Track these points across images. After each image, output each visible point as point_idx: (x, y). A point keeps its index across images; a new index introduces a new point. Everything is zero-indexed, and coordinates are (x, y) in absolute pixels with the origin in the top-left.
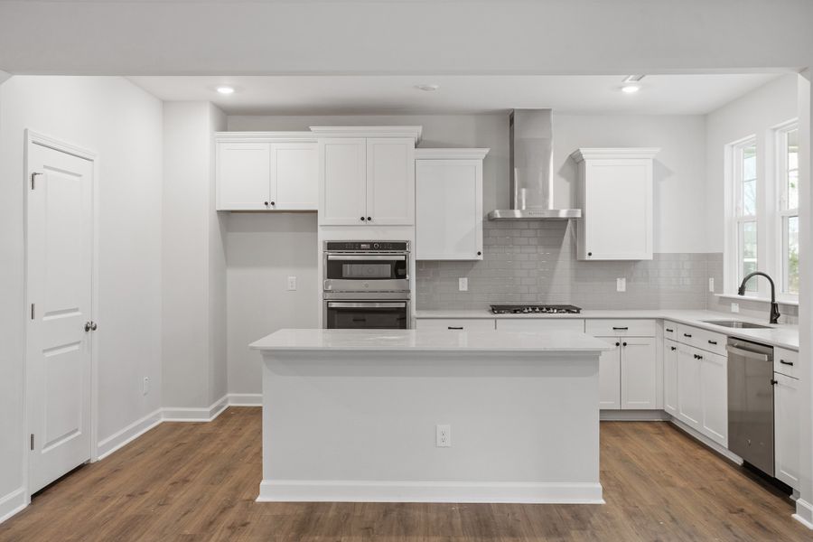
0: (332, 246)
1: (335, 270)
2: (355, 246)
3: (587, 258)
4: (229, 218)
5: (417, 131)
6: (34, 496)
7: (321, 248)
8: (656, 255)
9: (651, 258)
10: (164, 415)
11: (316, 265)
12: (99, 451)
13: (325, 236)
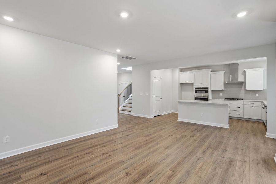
0: (196, 88)
1: (196, 92)
2: (199, 88)
3: (246, 90)
4: (182, 85)
5: (210, 70)
6: (154, 117)
7: (194, 88)
8: (264, 89)
9: (263, 90)
10: (172, 111)
11: (193, 91)
12: (163, 114)
13: (195, 87)
